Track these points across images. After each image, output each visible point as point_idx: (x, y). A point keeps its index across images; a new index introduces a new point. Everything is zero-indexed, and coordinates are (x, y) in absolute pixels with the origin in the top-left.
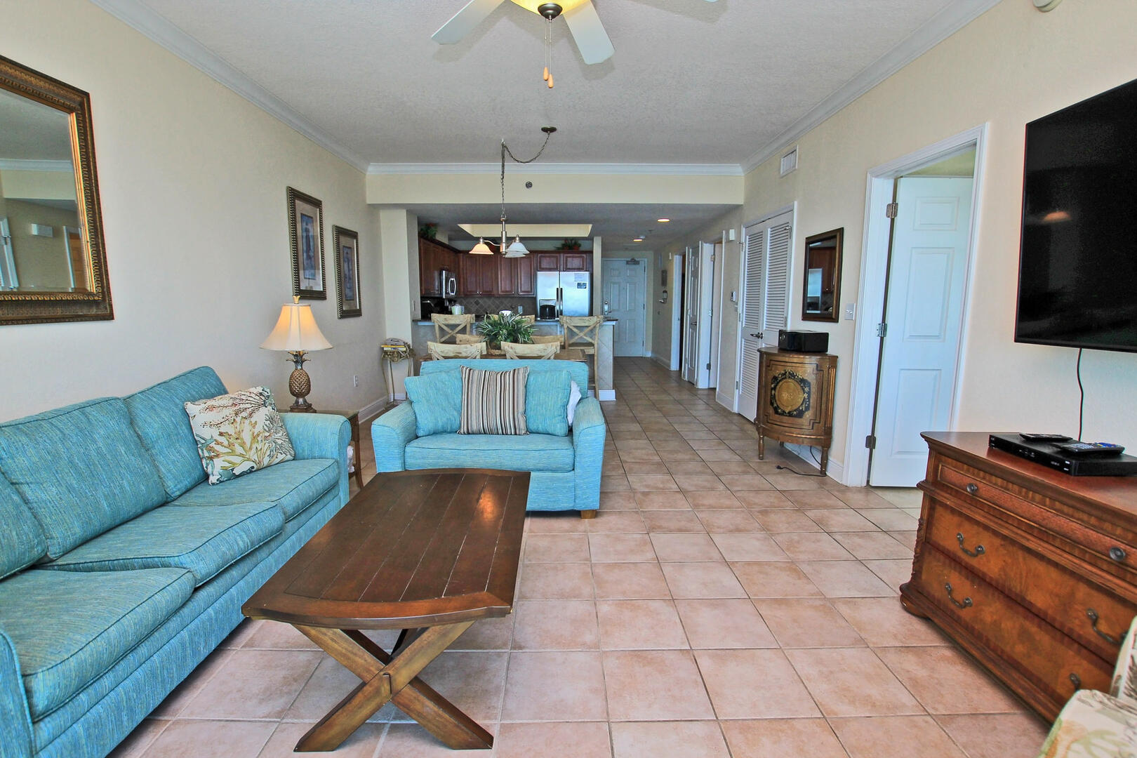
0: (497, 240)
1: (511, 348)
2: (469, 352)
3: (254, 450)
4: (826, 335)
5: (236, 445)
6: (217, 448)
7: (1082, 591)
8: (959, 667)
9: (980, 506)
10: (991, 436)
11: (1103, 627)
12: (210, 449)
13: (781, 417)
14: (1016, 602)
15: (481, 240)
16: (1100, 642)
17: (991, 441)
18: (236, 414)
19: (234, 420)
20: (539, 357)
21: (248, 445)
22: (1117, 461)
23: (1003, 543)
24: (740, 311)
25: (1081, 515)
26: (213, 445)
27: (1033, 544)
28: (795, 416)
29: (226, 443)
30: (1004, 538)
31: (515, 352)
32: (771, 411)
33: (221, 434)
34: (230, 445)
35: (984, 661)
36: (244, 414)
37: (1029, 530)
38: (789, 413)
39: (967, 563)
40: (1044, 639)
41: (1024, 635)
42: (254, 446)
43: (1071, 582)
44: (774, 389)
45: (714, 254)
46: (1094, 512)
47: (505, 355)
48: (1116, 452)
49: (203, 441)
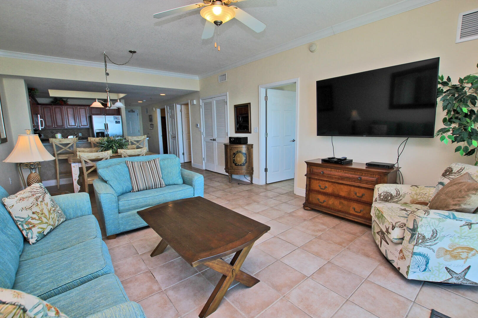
0: (106, 101)
1: (124, 152)
2: (103, 156)
3: (51, 219)
4: (247, 138)
5: (43, 217)
6: (34, 221)
7: (352, 188)
8: (326, 218)
9: (325, 176)
10: (322, 159)
11: (358, 195)
12: (28, 223)
13: (238, 166)
14: (337, 196)
15: (97, 100)
16: (358, 198)
17: (322, 161)
18: (37, 200)
19: (37, 204)
20: (138, 155)
21: (48, 216)
22: (346, 161)
23: (332, 184)
24: (202, 131)
25: (350, 172)
26: (30, 220)
27: (341, 182)
28: (243, 165)
29: (37, 218)
30: (332, 182)
31: (127, 154)
32: (233, 165)
33: (33, 213)
34: (40, 218)
35: (332, 213)
36: (40, 199)
37: (339, 179)
38: (240, 165)
39: (322, 192)
40: (345, 202)
41: (340, 203)
42: (51, 217)
43: (349, 187)
44: (234, 157)
45: (181, 109)
46: (353, 171)
47: (121, 155)
48: (345, 159)
49: (23, 220)
